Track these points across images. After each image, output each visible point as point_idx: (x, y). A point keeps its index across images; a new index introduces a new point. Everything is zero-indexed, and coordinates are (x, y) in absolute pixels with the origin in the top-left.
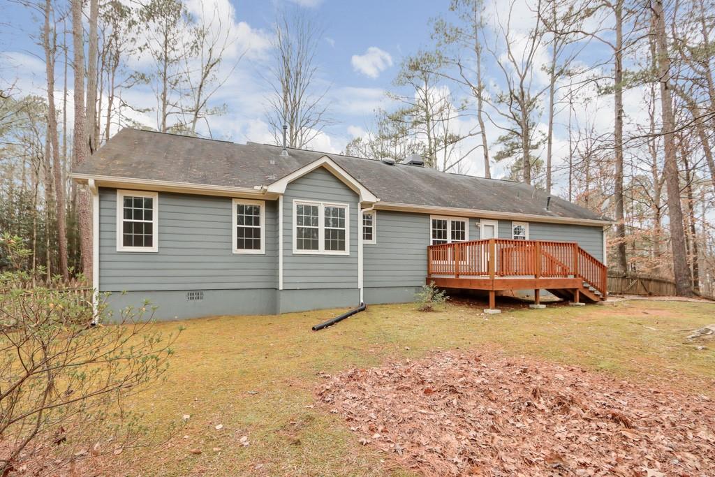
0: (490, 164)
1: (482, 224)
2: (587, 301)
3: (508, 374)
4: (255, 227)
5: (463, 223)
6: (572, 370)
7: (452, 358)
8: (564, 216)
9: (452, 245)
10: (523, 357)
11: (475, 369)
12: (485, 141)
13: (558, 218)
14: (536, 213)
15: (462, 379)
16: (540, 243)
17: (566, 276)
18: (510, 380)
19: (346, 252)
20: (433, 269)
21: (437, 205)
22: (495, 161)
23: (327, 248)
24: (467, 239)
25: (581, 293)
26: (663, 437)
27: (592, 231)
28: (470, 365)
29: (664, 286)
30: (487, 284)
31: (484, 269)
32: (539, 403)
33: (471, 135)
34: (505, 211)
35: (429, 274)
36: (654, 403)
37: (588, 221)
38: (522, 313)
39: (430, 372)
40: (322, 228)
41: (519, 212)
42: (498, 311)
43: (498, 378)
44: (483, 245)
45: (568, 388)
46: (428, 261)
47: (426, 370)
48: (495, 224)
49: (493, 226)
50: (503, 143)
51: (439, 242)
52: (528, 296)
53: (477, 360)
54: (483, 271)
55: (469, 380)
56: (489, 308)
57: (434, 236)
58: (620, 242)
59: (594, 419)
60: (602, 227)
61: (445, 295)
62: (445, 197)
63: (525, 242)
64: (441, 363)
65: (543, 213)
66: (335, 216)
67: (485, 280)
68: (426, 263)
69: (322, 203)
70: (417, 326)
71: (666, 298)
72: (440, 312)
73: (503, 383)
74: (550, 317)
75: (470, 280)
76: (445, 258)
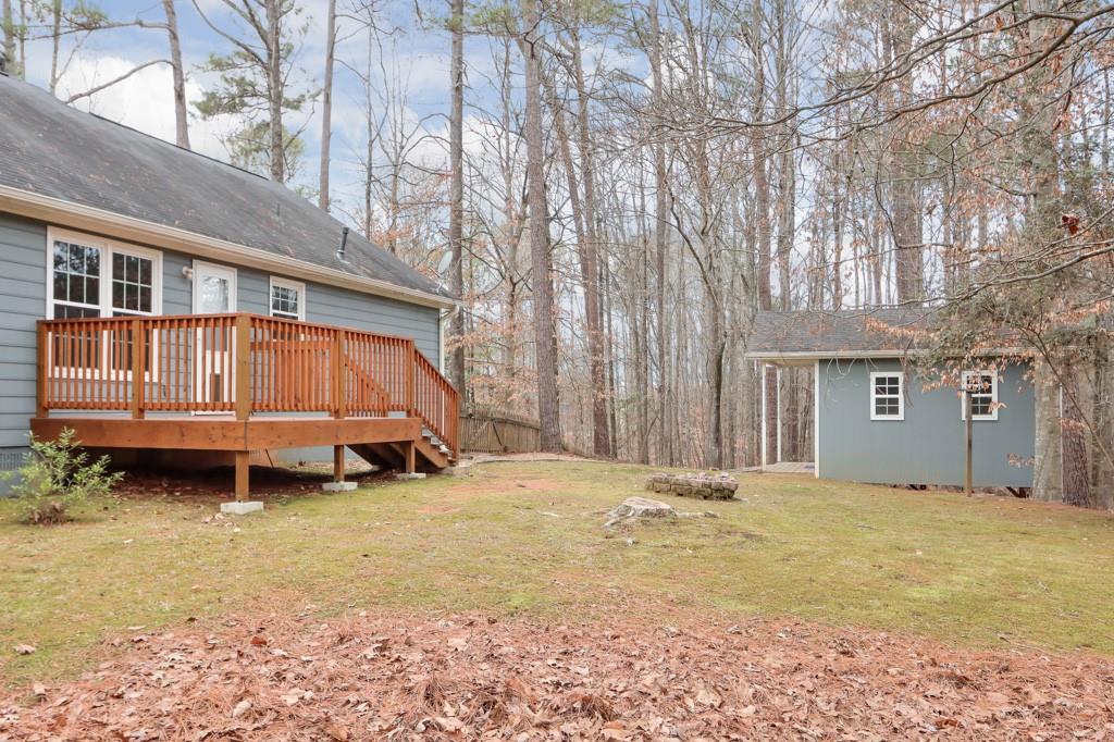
0: (189, 119)
1: (199, 272)
2: (426, 466)
3: (347, 662)
5: (147, 266)
6: (471, 624)
7: (185, 650)
8: (374, 276)
9: (116, 323)
10: (363, 613)
11: (264, 669)
12: (176, 53)
13: (363, 280)
14: (321, 262)
15: (244, 705)
16: (347, 333)
17: (384, 415)
18: (360, 678)
20: (54, 393)
21: (72, 199)
22: (198, 113)
24: (157, 310)
25: (418, 452)
26: (660, 720)
27: (421, 316)
28: (245, 662)
29: (524, 432)
30: (230, 434)
31: (202, 393)
32: (445, 715)
33: (141, 24)
34: (254, 245)
35: (43, 407)
36: (626, 659)
37: (418, 293)
38: (312, 505)
39: (132, 709)
41: (286, 253)
42: (257, 505)
43: (331, 679)
44: (200, 331)
45: (484, 666)
46: (40, 367)
47: (115, 706)
48: (231, 276)
49: (225, 283)
50: (218, 74)
51: (75, 312)
52: (301, 464)
53: (259, 643)
54: (199, 400)
55: (265, 703)
56: (233, 499)
57: (59, 294)
58: (457, 345)
59: (554, 719)
60: (438, 310)
61: (110, 470)
62: (92, 180)
63: (297, 326)
64: (159, 674)
65: (334, 264)
67: (224, 425)
68: (31, 372)
70: (34, 571)
71: (529, 456)
72: (94, 521)
73: (345, 689)
74: (373, 509)
75: (180, 425)
76: (93, 361)
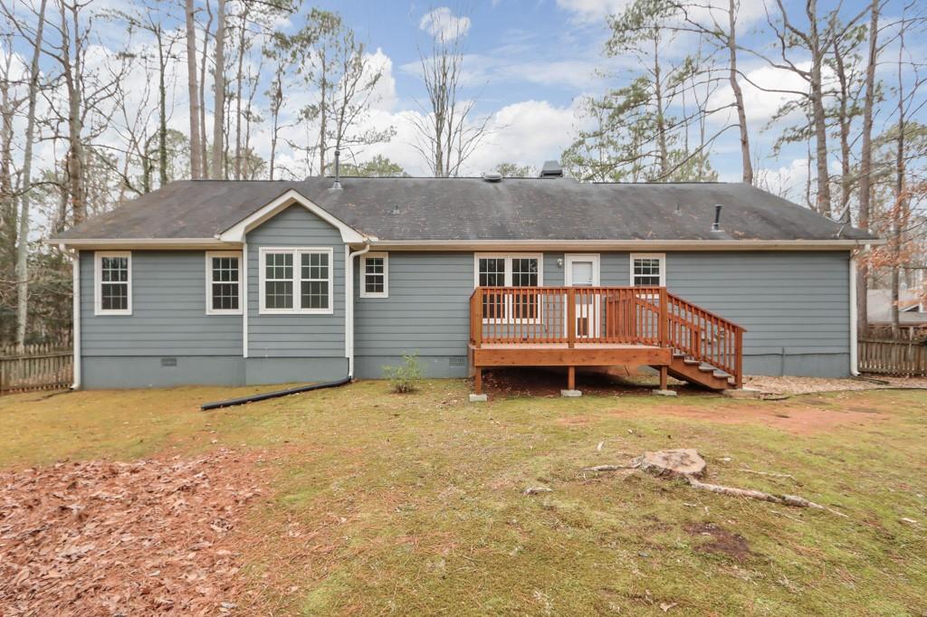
1: (569, 260)
4: (234, 282)
5: (534, 262)
8: (743, 237)
12: (742, 117)
19: (329, 311)
23: (305, 304)
24: (540, 285)
34: (610, 238)
40: (297, 280)
48: (596, 260)
49: (591, 263)
57: (482, 283)
60: (849, 252)
66: (314, 265)
69: (296, 248)
